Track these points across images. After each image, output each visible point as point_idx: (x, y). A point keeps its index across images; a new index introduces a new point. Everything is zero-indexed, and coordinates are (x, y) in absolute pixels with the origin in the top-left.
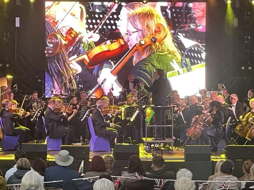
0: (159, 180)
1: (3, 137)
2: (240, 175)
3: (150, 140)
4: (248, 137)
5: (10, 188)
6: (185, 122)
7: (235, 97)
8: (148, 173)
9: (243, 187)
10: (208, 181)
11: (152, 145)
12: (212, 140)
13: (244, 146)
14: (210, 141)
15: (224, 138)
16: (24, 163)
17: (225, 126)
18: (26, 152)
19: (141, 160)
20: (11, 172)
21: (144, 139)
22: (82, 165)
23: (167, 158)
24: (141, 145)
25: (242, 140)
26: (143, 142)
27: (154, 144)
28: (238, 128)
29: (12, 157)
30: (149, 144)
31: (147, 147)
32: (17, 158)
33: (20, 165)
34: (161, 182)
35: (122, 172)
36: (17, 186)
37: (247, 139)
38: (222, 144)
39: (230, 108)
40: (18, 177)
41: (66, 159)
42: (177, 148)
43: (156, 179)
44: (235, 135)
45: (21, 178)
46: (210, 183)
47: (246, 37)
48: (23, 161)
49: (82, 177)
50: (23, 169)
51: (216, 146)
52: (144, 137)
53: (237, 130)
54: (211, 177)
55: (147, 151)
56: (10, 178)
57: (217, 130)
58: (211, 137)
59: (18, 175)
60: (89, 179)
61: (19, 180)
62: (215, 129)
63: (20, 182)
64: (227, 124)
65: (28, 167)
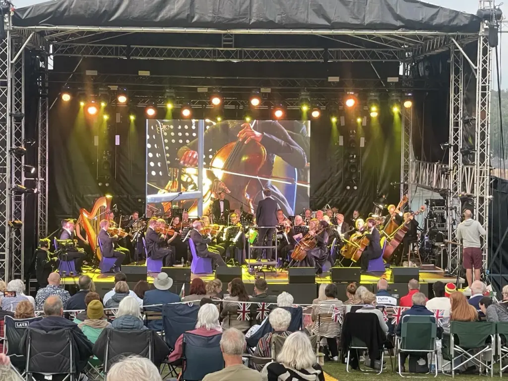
0: (262, 303)
1: (102, 259)
3: (253, 261)
4: (354, 259)
5: (108, 312)
6: (289, 244)
7: (341, 218)
8: (250, 297)
9: (348, 311)
10: (313, 305)
11: (256, 267)
12: (316, 262)
13: (350, 267)
14: (315, 263)
15: (329, 259)
16: (122, 287)
17: (330, 247)
18: (126, 274)
19: (244, 282)
20: (109, 296)
21: (247, 261)
22: (183, 288)
23: (270, 281)
24: (244, 266)
25: (347, 262)
26: (245, 263)
27: (257, 265)
28: (343, 249)
29: (112, 279)
30: (252, 266)
31: (250, 269)
32: (116, 281)
33: (118, 288)
34: (264, 305)
35: (224, 295)
36: (115, 310)
37: (352, 261)
38: (327, 266)
39: (335, 229)
40: (116, 301)
41: (165, 283)
42: (281, 269)
43: (259, 303)
44: (339, 256)
45: (118, 302)
47: (351, 156)
48: (122, 284)
49: (183, 301)
50: (122, 293)
51: (321, 267)
52: (247, 258)
53: (342, 251)
54: (315, 300)
55: (249, 273)
56: (108, 301)
57: (321, 252)
58: (316, 258)
59: (116, 299)
60: (190, 303)
61: (116, 304)
62: (320, 251)
63: (118, 306)
64: (332, 245)
65: (126, 290)
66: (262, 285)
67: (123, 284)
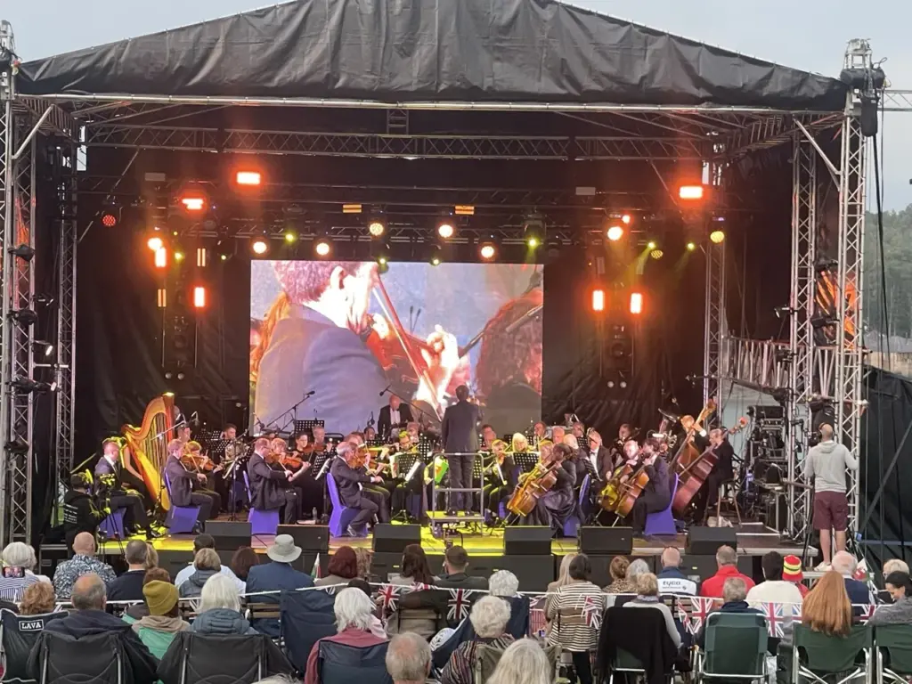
0: (458, 590)
2: (604, 583)
3: (440, 515)
5: (183, 604)
6: (505, 483)
8: (437, 578)
9: (611, 604)
11: (445, 526)
12: (553, 516)
15: (577, 513)
16: (207, 559)
18: (215, 537)
20: (184, 576)
21: (429, 514)
22: (317, 563)
23: (472, 547)
27: (448, 522)
30: (439, 523)
31: (436, 529)
32: (197, 548)
33: (200, 561)
34: (460, 593)
35: (389, 574)
36: (195, 601)
37: (617, 515)
39: (587, 458)
40: (198, 583)
41: (287, 550)
42: (491, 529)
43: (453, 590)
45: (201, 586)
46: (551, 596)
47: (616, 328)
48: (207, 553)
50: (206, 569)
52: (430, 509)
54: (551, 585)
55: (434, 536)
56: (184, 585)
57: (563, 498)
58: (552, 511)
59: (197, 580)
61: (197, 591)
62: (560, 496)
63: (199, 594)
65: (214, 565)
66: (458, 556)
67: (209, 554)
